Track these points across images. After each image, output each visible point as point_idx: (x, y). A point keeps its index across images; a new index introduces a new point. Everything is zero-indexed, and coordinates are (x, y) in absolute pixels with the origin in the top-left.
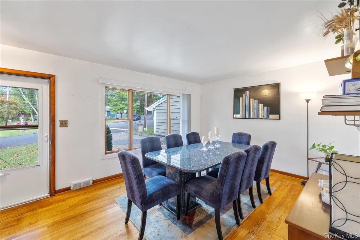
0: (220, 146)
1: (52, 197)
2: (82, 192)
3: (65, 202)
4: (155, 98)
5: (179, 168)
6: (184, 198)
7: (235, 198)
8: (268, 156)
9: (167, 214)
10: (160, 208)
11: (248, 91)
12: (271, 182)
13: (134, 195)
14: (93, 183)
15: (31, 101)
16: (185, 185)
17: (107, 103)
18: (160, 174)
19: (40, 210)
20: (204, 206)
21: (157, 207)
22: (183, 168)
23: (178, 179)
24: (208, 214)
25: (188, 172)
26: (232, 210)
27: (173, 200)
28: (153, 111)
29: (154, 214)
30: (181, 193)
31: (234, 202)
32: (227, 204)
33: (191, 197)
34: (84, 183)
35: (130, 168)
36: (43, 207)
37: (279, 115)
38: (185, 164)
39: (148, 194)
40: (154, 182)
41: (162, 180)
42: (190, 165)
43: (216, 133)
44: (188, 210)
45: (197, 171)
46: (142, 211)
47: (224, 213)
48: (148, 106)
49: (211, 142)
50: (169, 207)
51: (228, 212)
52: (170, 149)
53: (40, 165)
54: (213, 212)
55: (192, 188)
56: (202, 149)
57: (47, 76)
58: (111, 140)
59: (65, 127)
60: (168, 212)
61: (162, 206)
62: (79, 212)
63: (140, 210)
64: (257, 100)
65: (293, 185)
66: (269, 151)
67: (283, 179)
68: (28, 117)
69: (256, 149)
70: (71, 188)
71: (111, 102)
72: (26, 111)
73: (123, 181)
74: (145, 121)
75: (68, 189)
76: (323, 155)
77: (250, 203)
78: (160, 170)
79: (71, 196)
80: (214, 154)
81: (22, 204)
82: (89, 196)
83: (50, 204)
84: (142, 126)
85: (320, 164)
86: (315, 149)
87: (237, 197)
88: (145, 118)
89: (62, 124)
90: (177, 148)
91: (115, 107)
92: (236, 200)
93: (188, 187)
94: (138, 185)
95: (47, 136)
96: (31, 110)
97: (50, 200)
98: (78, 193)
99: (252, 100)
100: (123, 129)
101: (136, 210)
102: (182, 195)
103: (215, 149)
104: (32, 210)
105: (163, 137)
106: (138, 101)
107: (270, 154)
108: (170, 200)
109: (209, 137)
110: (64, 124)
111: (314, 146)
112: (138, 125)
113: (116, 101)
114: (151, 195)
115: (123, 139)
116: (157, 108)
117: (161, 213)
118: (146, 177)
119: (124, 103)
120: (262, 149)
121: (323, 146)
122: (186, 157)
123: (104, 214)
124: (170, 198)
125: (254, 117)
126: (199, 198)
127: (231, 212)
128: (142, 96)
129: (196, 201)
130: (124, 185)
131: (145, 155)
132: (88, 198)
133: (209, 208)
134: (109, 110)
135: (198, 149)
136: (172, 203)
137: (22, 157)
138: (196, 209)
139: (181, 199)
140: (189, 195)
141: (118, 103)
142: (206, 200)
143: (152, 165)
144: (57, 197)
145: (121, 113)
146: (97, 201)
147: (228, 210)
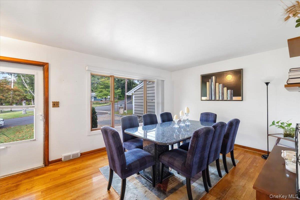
0: (190, 124)
1: (46, 167)
2: (72, 163)
3: (56, 172)
4: (134, 85)
5: (154, 141)
6: (159, 169)
7: (204, 168)
8: (232, 132)
9: (144, 182)
10: (138, 177)
11: (214, 77)
12: (235, 155)
13: (115, 165)
14: (81, 156)
15: (32, 89)
16: (160, 157)
17: (94, 90)
18: (137, 147)
19: (35, 178)
20: (176, 176)
21: (135, 175)
22: (158, 141)
23: (153, 151)
24: (180, 182)
25: (162, 144)
26: (202, 178)
27: (149, 170)
28: (132, 96)
29: (133, 182)
30: (156, 163)
31: (203, 172)
32: (197, 173)
33: (164, 168)
34: (73, 155)
35: (111, 141)
36: (38, 175)
37: (241, 97)
38: (160, 138)
39: (127, 164)
40: (133, 153)
41: (140, 152)
42: (164, 139)
43: (186, 112)
44: (162, 179)
45: (170, 144)
46: (122, 179)
47: (194, 182)
48: (128, 92)
49: (182, 120)
50: (146, 176)
51: (197, 181)
52: (146, 126)
53: (35, 140)
54: (184, 181)
55: (165, 159)
56: (174, 126)
57: (42, 64)
58: (96, 119)
59: (57, 107)
60: (145, 180)
61: (139, 175)
62: (68, 179)
63: (120, 178)
64: (222, 84)
65: (255, 158)
66: (234, 127)
67: (245, 153)
68: (29, 102)
69: (222, 125)
70: (62, 160)
71: (97, 89)
72: (27, 97)
73: (106, 154)
74: (125, 105)
75: (60, 160)
76: (282, 131)
77: (217, 173)
78: (138, 144)
79: (62, 166)
80: (185, 130)
81: (21, 173)
82: (77, 166)
83: (45, 173)
84: (123, 109)
85: (279, 139)
86: (274, 126)
87: (206, 167)
88: (125, 102)
89: (54, 104)
90: (152, 125)
91: (100, 94)
92: (205, 170)
93: (162, 158)
94: (118, 156)
95: (42, 115)
96: (31, 96)
97: (44, 170)
98: (67, 164)
99: (217, 84)
100: (107, 112)
101: (117, 178)
102: (157, 166)
103: (185, 126)
104: (29, 178)
105: (141, 118)
106: (120, 88)
107: (234, 131)
108: (147, 170)
109: (181, 115)
110: (56, 104)
111: (273, 123)
112: (119, 108)
113: (102, 88)
114: (130, 165)
115: (107, 120)
116: (136, 93)
117: (138, 181)
118: (126, 150)
119: (108, 90)
120: (227, 126)
121: (281, 123)
122: (161, 132)
123: (89, 182)
124: (146, 168)
125: (219, 99)
126: (172, 168)
127: (201, 181)
128: (123, 84)
129: (169, 171)
130: (107, 157)
131: (125, 131)
132: (76, 168)
133: (181, 177)
134: (95, 96)
135: (171, 126)
136: (148, 173)
137: (24, 135)
138: (169, 178)
139: (156, 169)
140: (163, 165)
141: (103, 90)
142: (178, 170)
143: (131, 140)
144: (50, 167)
145: (105, 98)
146: (84, 171)
147: (197, 179)
